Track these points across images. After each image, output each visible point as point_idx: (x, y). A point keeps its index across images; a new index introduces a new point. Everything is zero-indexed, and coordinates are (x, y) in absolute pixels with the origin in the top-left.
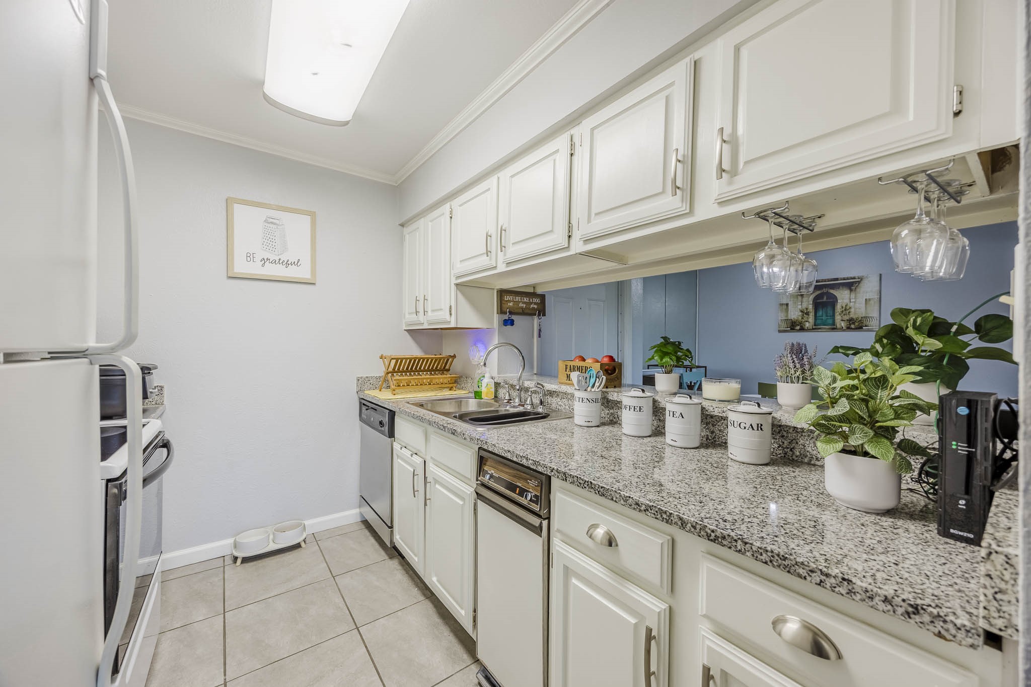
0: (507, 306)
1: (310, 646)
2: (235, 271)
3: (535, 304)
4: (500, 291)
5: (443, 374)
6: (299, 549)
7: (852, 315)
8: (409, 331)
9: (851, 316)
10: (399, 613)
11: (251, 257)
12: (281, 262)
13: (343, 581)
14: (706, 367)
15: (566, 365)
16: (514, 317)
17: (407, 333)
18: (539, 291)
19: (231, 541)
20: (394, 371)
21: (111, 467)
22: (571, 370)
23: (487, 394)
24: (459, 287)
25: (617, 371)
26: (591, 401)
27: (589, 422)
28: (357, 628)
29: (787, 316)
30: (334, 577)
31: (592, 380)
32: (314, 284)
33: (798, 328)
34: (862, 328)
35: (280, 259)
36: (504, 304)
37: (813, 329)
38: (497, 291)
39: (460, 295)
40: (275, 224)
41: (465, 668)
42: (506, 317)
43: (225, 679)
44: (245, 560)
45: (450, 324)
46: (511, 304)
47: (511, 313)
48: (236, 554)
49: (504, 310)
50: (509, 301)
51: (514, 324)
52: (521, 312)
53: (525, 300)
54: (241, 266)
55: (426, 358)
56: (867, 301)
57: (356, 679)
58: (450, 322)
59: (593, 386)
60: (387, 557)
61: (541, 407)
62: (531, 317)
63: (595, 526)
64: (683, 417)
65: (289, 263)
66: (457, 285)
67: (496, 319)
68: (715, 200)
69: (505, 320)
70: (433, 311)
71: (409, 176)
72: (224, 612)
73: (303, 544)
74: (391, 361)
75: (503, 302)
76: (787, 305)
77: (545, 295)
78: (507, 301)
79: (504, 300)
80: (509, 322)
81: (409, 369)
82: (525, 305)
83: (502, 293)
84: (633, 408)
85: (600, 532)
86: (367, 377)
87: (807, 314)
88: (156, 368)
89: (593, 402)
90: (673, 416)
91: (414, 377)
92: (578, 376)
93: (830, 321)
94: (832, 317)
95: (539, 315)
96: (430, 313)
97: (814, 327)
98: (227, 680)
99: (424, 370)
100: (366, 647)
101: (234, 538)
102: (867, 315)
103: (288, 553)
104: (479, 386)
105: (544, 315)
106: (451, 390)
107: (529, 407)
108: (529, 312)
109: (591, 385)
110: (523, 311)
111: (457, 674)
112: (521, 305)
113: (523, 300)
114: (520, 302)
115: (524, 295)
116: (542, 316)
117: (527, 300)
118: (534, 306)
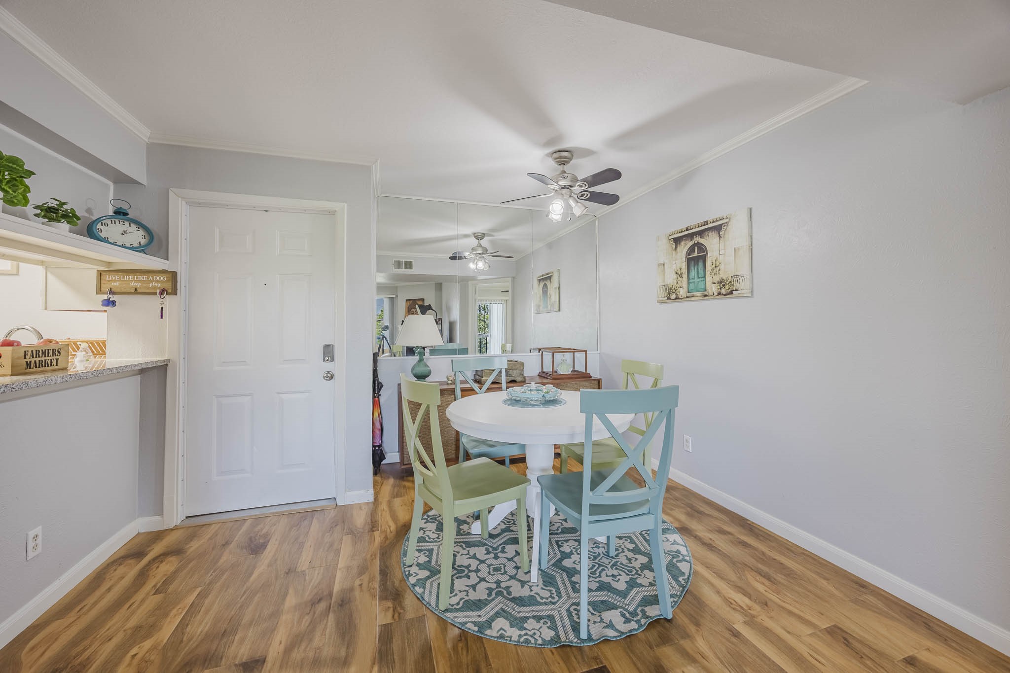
0: (109, 286)
3: (157, 282)
4: (100, 271)
7: (723, 275)
9: (721, 276)
14: (586, 351)
16: (116, 298)
29: (664, 281)
33: (673, 296)
34: (732, 293)
36: (104, 284)
37: (687, 297)
42: (105, 297)
46: (117, 284)
49: (104, 290)
50: (115, 281)
51: (115, 304)
52: (131, 291)
53: (141, 278)
56: (736, 250)
69: (105, 300)
75: (106, 282)
76: (664, 265)
78: (109, 281)
79: (105, 280)
82: (140, 284)
83: (103, 273)
87: (681, 276)
93: (701, 285)
94: (703, 279)
95: (163, 294)
97: (688, 294)
102: (737, 274)
105: (174, 293)
108: (146, 291)
110: (135, 290)
112: (133, 284)
113: (137, 278)
114: (132, 281)
115: (138, 274)
116: (166, 294)
117: (143, 278)
118: (156, 285)
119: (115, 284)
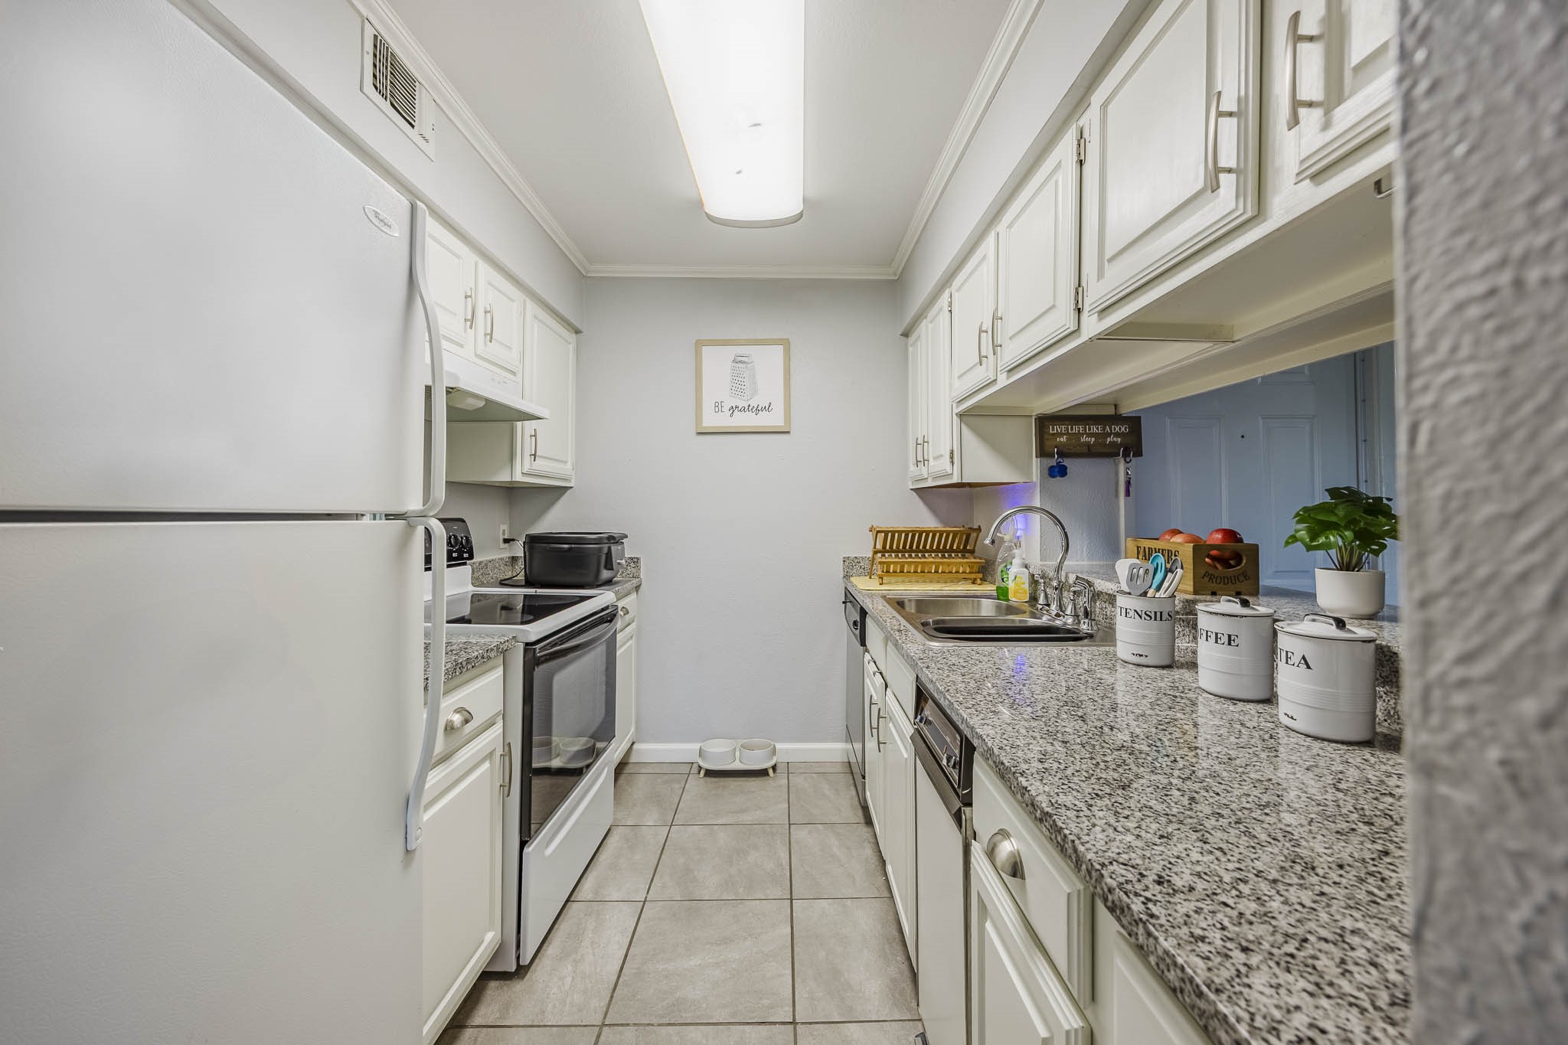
0: (1055, 443)
1: (734, 898)
2: (704, 425)
3: (1117, 435)
4: (1039, 418)
5: (964, 557)
6: (765, 778)
8: (919, 491)
10: (849, 902)
11: (720, 406)
12: (750, 408)
13: (799, 834)
15: (1138, 547)
16: (1066, 462)
17: (915, 494)
18: (1125, 411)
19: (696, 746)
20: (884, 551)
21: (528, 631)
22: (1145, 556)
23: (1016, 592)
24: (965, 418)
25: (1244, 561)
26: (1144, 616)
27: (1141, 656)
28: (791, 900)
30: (790, 824)
31: (1159, 576)
32: (788, 432)
35: (749, 406)
36: (1048, 439)
38: (1035, 419)
39: (966, 431)
40: (744, 362)
41: (909, 1020)
42: (1053, 462)
43: (646, 897)
44: (710, 773)
45: (952, 478)
46: (1064, 439)
47: (1061, 454)
48: (702, 764)
49: (1048, 449)
50: (1061, 435)
51: (1066, 474)
52: (1086, 451)
53: (1094, 429)
54: (712, 420)
55: (944, 531)
57: (765, 962)
58: (952, 474)
59: (1158, 589)
60: (863, 821)
61: (1087, 621)
62: (1112, 460)
63: (1004, 834)
64: (1308, 667)
65: (760, 408)
66: (961, 415)
67: (1036, 466)
68: (1297, 175)
69: (1051, 467)
70: (935, 458)
71: (907, 260)
72: (672, 825)
73: (771, 772)
74: (877, 535)
75: (1046, 436)
77: (1139, 418)
78: (1053, 434)
79: (1050, 433)
80: (1059, 471)
81: (907, 548)
82: (1093, 439)
83: (1044, 422)
84: (1213, 636)
85: (1006, 848)
86: (856, 558)
88: (626, 536)
89: (1148, 618)
90: (1287, 663)
91: (909, 560)
92: (1132, 567)
95: (1126, 455)
96: (932, 462)
98: (648, 899)
99: (931, 551)
100: (792, 928)
101: (700, 745)
103: (753, 779)
104: (1003, 579)
105: (1139, 453)
106: (974, 583)
107: (1070, 621)
108: (1103, 450)
109: (1154, 586)
110: (1089, 450)
111: (894, 1023)
112: (1084, 439)
113: (1090, 429)
114: (1083, 434)
115: (1090, 422)
116: (1133, 456)
117: (1097, 429)
118: (1115, 439)
119: (1062, 439)
